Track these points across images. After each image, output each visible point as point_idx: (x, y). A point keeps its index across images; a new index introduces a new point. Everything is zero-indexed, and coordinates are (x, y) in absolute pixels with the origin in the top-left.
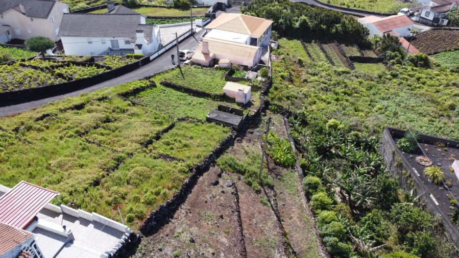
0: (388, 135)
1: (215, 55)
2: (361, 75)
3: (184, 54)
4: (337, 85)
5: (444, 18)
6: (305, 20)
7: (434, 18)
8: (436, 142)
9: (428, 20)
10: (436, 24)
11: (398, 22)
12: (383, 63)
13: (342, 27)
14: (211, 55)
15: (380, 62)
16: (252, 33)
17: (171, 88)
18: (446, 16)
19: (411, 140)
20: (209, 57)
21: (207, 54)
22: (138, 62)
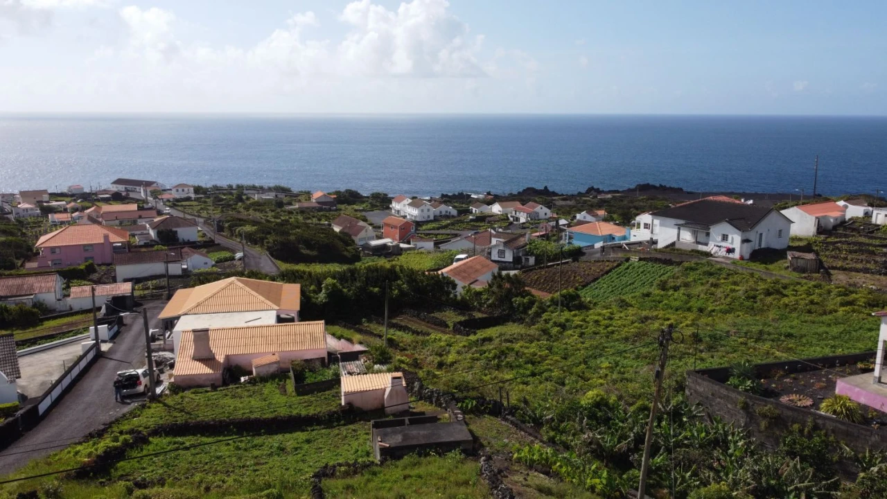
1: (227, 357)
2: (515, 336)
3: (138, 378)
4: (503, 357)
5: (527, 255)
6: (334, 284)
7: (514, 258)
8: (770, 371)
9: (505, 262)
10: (520, 266)
11: (478, 267)
12: (514, 321)
13: (408, 282)
14: (220, 358)
15: (508, 322)
16: (279, 306)
18: (529, 251)
19: (745, 375)
20: (219, 362)
21: (208, 360)
22: (16, 420)
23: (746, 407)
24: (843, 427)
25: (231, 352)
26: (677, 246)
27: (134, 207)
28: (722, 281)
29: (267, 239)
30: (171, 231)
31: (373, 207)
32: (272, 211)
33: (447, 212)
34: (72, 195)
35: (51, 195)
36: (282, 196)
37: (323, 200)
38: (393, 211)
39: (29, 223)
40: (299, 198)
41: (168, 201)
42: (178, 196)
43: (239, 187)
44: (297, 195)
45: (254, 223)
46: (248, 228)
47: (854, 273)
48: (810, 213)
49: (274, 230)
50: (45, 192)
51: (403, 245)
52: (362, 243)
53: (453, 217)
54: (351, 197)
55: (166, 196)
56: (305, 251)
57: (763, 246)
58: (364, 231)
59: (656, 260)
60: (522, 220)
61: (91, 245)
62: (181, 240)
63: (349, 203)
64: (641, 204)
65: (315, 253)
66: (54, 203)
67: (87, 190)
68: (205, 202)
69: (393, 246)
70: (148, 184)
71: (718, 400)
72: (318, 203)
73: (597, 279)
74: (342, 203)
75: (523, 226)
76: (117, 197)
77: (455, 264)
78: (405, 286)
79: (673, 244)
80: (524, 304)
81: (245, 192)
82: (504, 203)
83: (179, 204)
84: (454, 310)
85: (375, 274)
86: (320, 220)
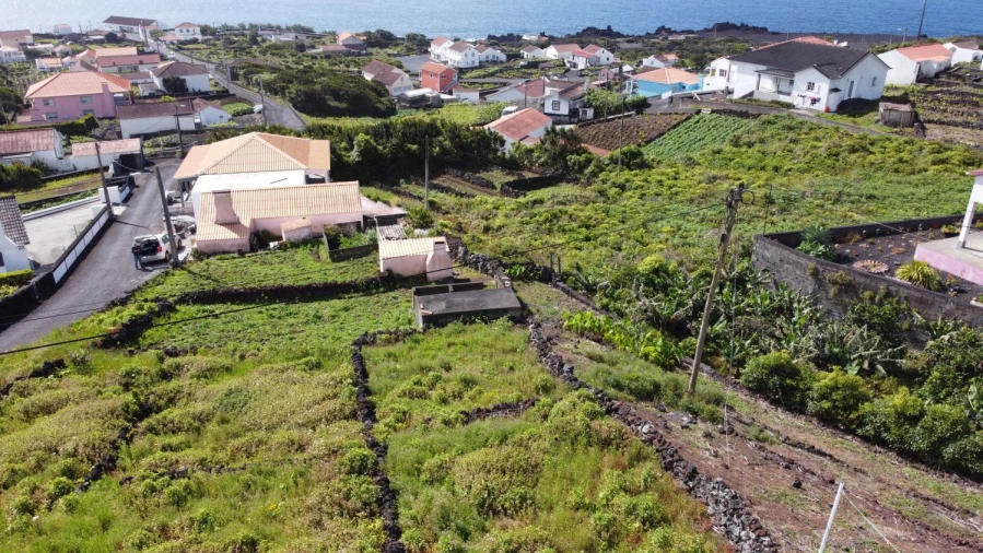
0: (774, 248)
1: (254, 221)
2: (569, 198)
3: (157, 244)
4: (555, 221)
5: (585, 107)
6: (367, 141)
7: (570, 110)
8: (846, 235)
9: (560, 115)
10: (576, 120)
11: (529, 121)
13: (451, 138)
14: (246, 222)
15: (562, 182)
16: (306, 164)
17: (224, 302)
18: (588, 103)
19: (818, 240)
20: (244, 227)
21: (233, 224)
22: (31, 288)
23: (815, 273)
24: (918, 295)
25: (256, 216)
26: (755, 96)
27: (133, 51)
28: (803, 136)
29: (288, 88)
30: (178, 79)
31: (409, 50)
32: (293, 55)
33: (494, 56)
34: (60, 37)
35: (35, 35)
36: (302, 37)
37: (351, 42)
38: (432, 56)
39: (13, 70)
40: (323, 40)
41: (172, 43)
42: (183, 38)
43: (252, 26)
44: (320, 37)
45: (273, 70)
46: (266, 76)
47: (951, 128)
48: (910, 56)
49: (297, 78)
50: (26, 32)
51: (444, 96)
52: (397, 93)
53: (502, 62)
54: (383, 39)
55: (169, 38)
56: (333, 103)
57: (853, 96)
58: (399, 80)
59: (731, 112)
60: (581, 66)
61: (89, 96)
62: (190, 90)
63: (382, 46)
64: (718, 46)
65: (344, 105)
66: (39, 47)
67: (77, 31)
68: (215, 45)
69: (433, 98)
70: (147, 23)
71: (787, 266)
72: (346, 46)
73: (663, 134)
74: (373, 46)
75: (582, 74)
76: (112, 39)
77: (504, 118)
78: (447, 142)
79: (751, 94)
80: (580, 163)
81: (260, 32)
82: (561, 46)
83: (185, 47)
84: (502, 170)
85: (413, 129)
86: (348, 66)
